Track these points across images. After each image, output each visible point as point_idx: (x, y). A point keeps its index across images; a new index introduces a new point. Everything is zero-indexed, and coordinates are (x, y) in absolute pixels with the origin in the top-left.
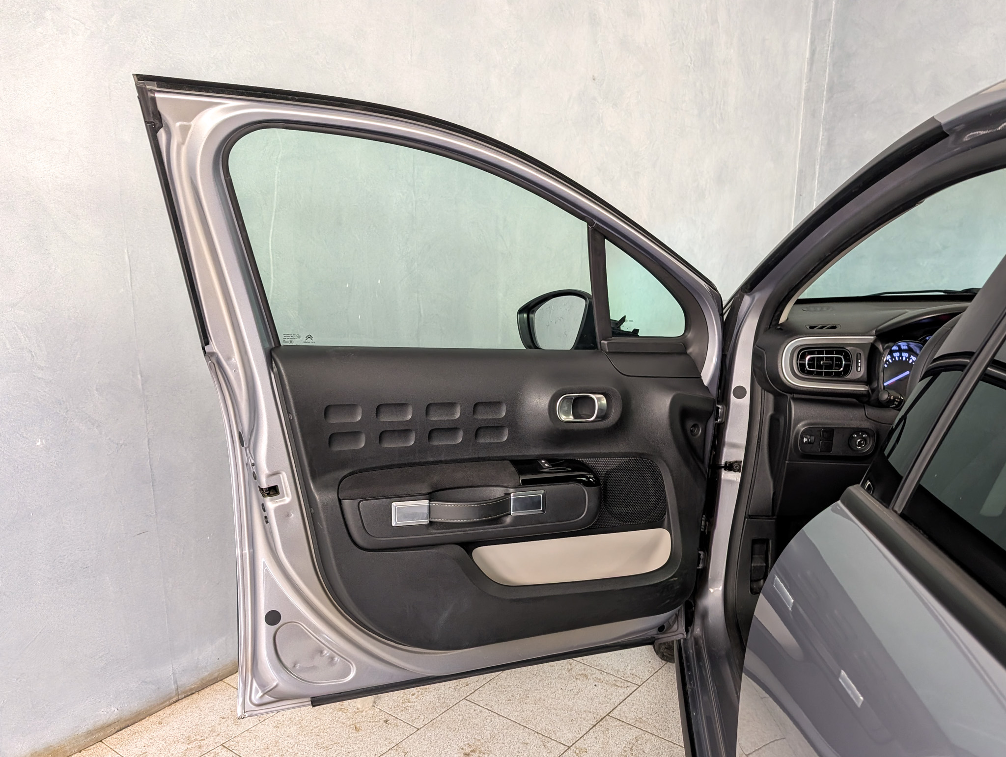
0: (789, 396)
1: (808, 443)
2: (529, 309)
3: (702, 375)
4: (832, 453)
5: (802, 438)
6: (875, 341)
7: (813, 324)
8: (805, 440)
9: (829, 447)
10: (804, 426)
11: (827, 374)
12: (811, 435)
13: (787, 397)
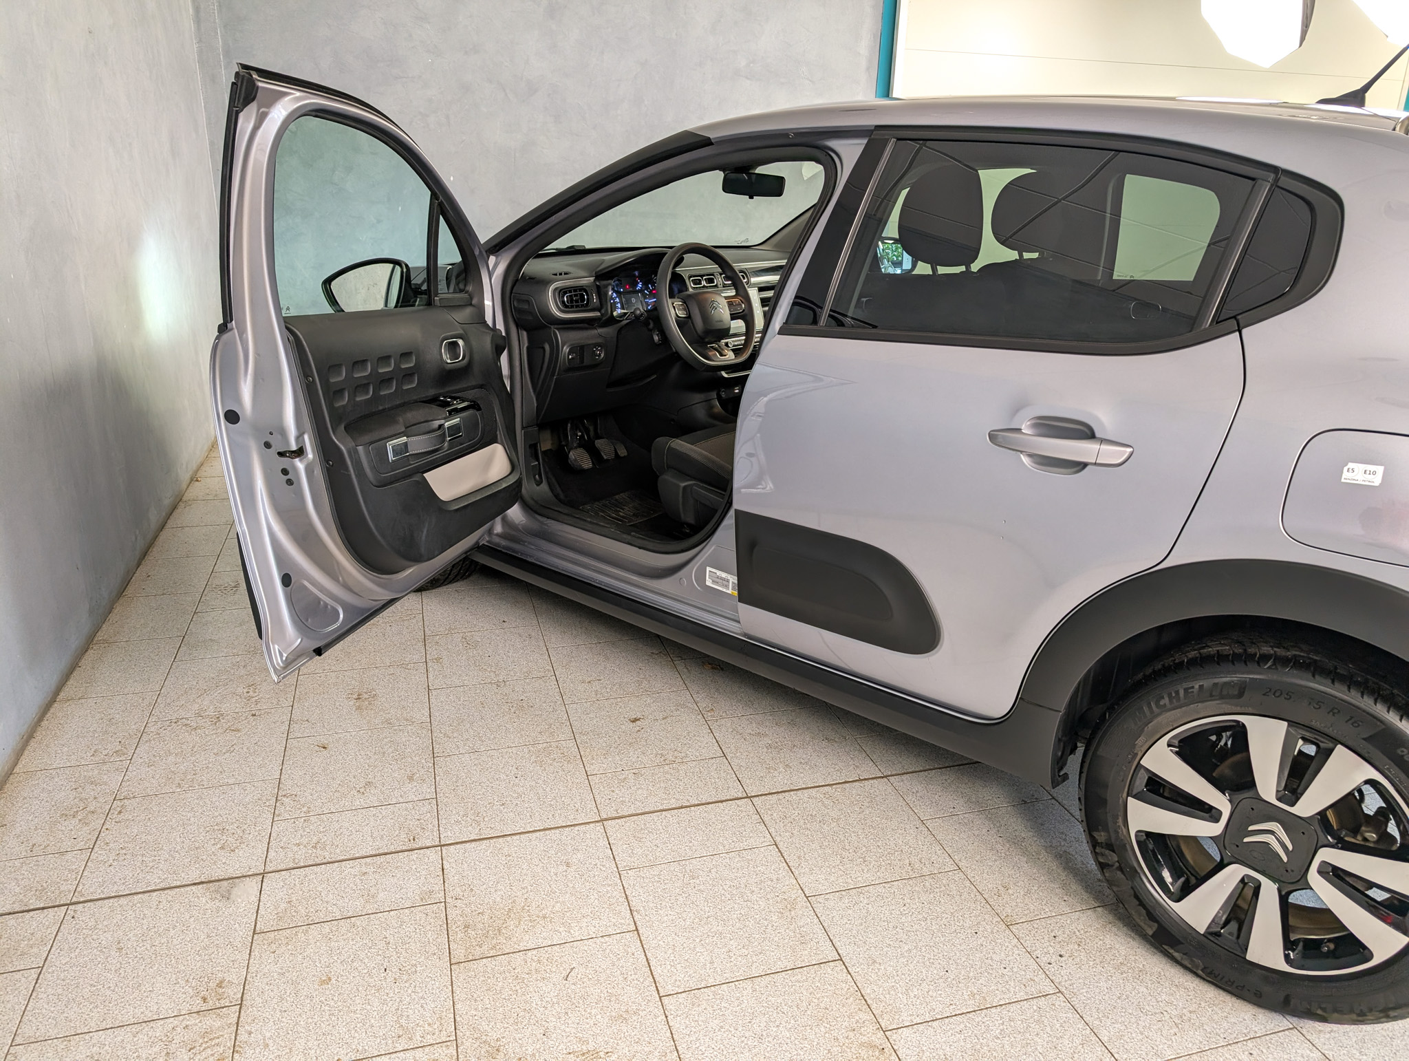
0: (552, 327)
1: (572, 358)
2: (328, 282)
3: (486, 319)
4: (585, 364)
5: (568, 357)
6: (595, 280)
7: (555, 272)
8: (570, 357)
9: (582, 361)
10: (567, 349)
11: (577, 306)
12: (573, 353)
13: (551, 327)
